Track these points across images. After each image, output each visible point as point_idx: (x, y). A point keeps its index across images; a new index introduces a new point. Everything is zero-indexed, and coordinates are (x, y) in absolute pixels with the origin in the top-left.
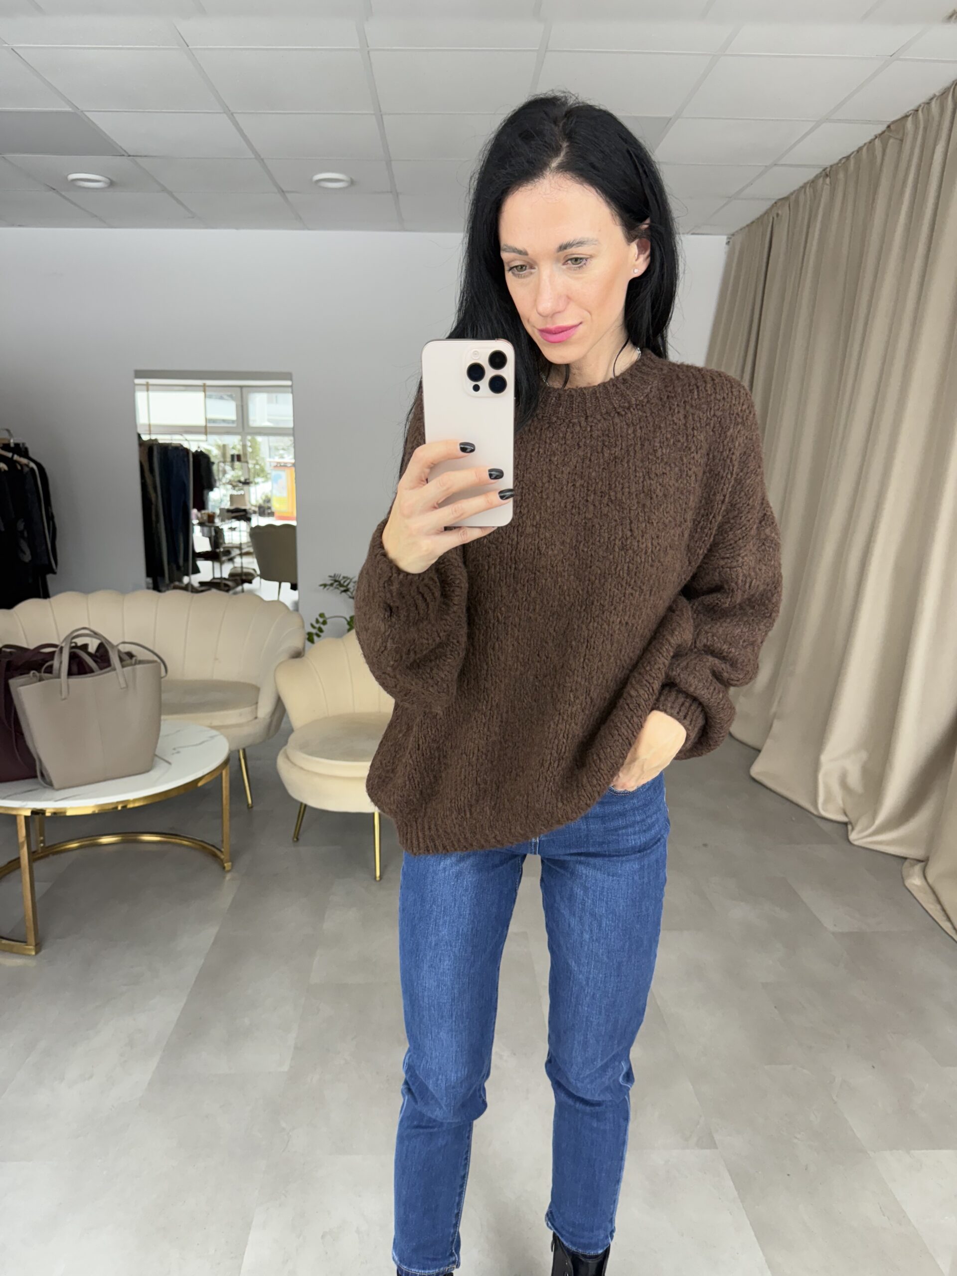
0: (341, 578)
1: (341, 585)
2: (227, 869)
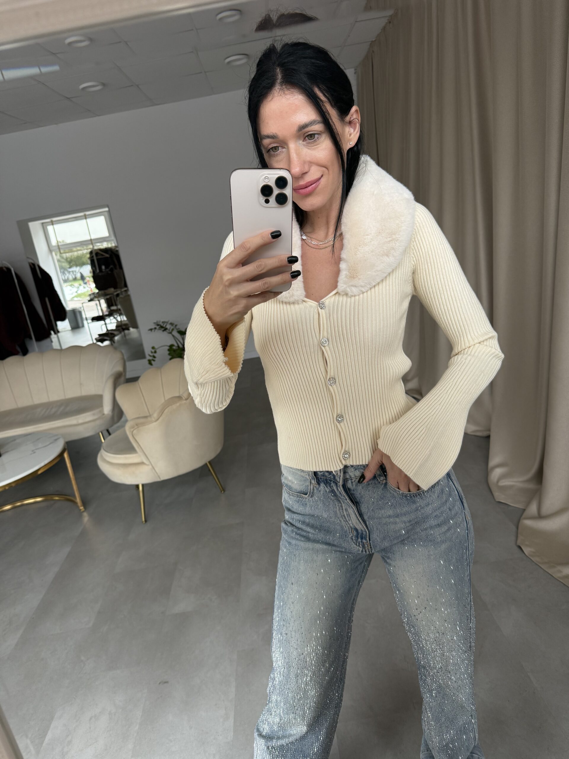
0: (161, 323)
1: (162, 327)
2: (82, 511)
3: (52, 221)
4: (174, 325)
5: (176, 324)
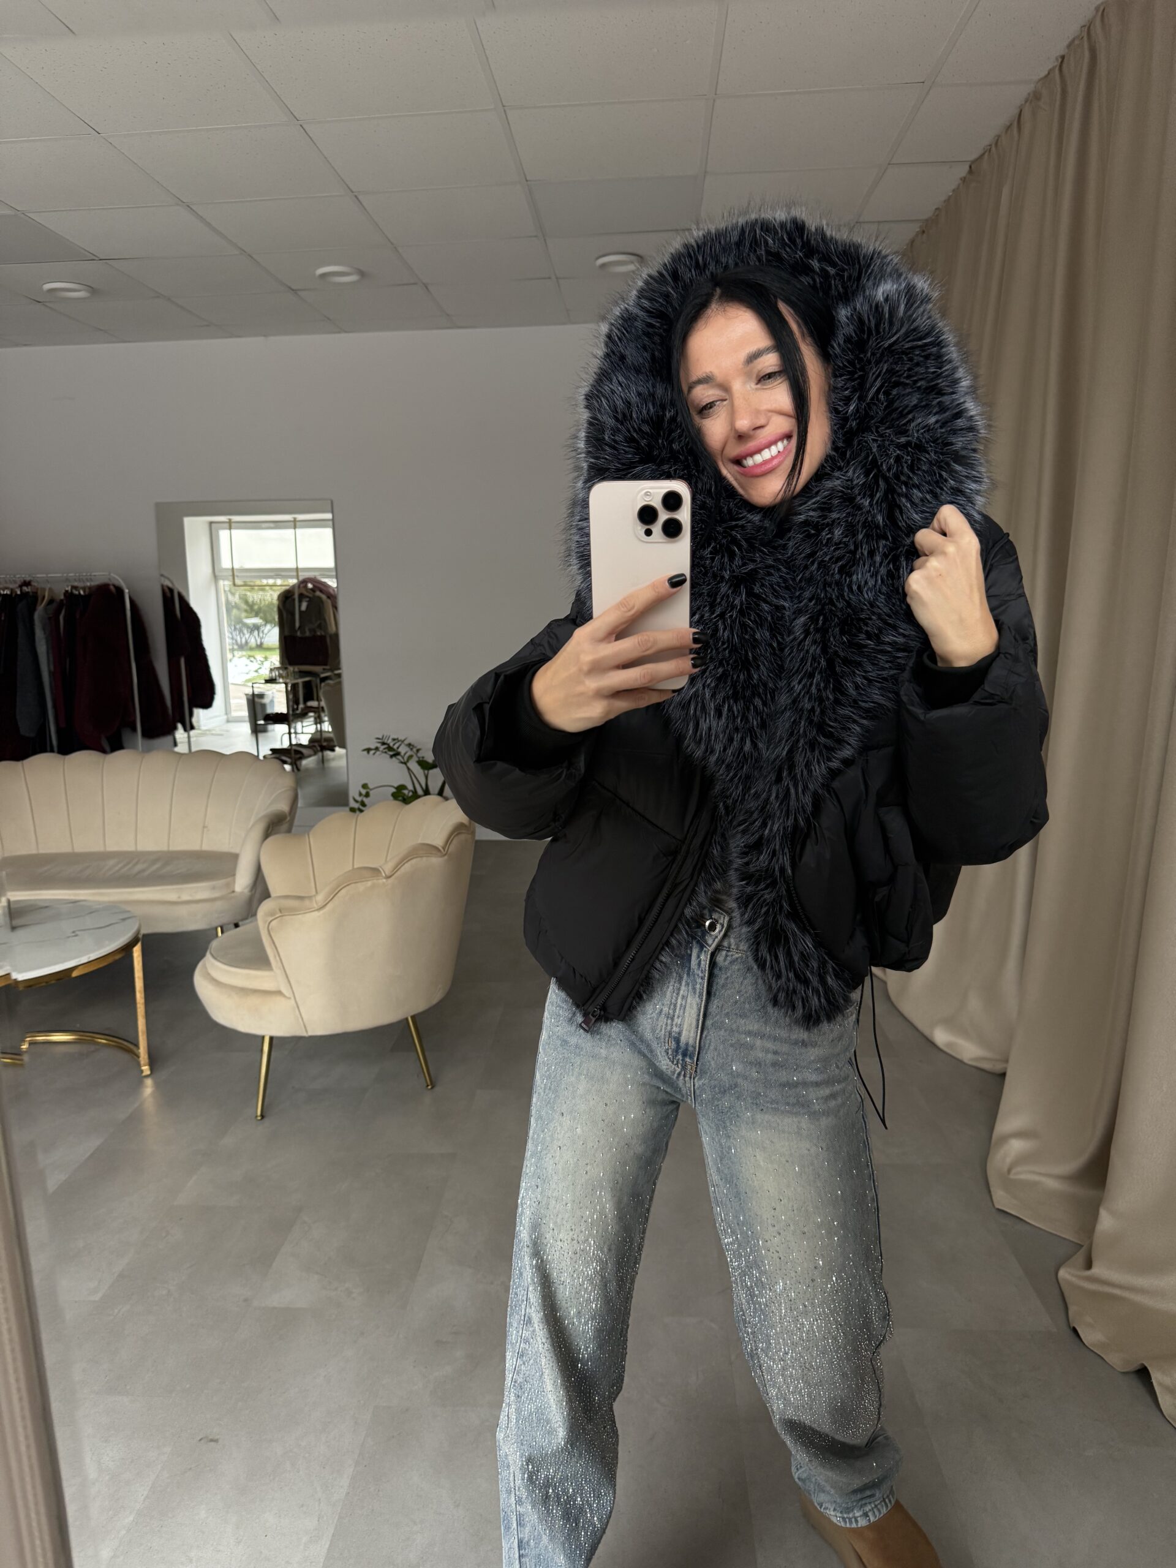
0: (390, 741)
1: (390, 748)
2: (144, 1074)
3: (230, 522)
4: (415, 750)
5: (418, 747)
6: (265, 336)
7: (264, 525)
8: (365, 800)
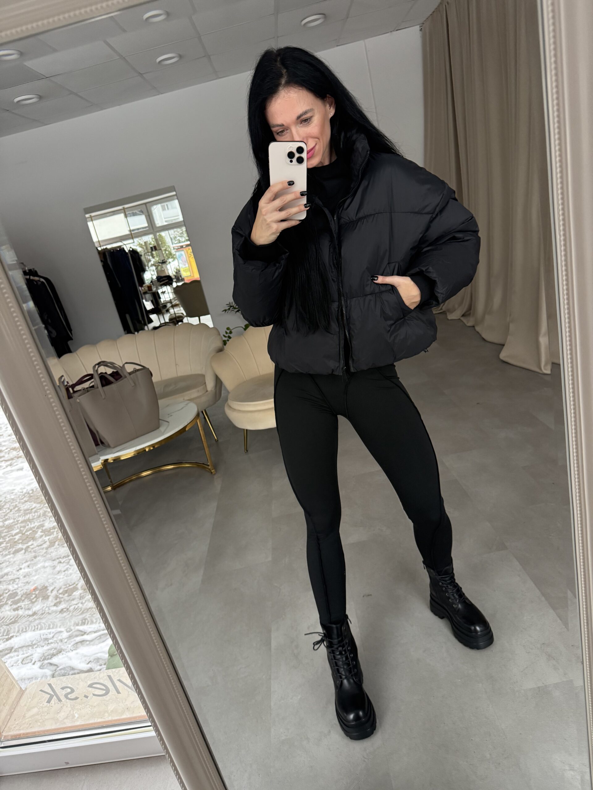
2: (213, 473)
3: (91, 217)
6: (119, 105)
7: (108, 215)
8: (230, 335)
